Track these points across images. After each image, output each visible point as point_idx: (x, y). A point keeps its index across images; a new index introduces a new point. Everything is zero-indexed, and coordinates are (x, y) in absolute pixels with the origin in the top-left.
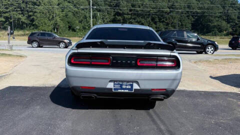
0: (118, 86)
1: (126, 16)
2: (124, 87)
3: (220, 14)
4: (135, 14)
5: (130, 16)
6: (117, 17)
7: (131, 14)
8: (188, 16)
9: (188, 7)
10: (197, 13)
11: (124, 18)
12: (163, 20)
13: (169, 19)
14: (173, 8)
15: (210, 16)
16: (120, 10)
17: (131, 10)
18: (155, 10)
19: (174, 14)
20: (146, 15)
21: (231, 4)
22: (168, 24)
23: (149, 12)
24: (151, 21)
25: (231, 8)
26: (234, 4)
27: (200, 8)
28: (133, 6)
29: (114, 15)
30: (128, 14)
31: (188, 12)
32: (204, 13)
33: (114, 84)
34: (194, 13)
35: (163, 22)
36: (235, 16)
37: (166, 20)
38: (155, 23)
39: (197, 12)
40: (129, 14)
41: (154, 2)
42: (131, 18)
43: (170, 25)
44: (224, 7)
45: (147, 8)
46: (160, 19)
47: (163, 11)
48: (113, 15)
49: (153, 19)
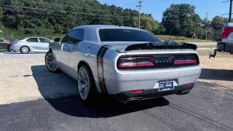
0: (162, 86)
1: (19, 16)
2: (167, 86)
3: (110, 19)
4: (29, 14)
5: (24, 16)
6: (9, 16)
7: (25, 14)
8: (84, 19)
9: (83, 11)
10: (92, 17)
11: (17, 17)
12: (60, 21)
13: (67, 21)
14: (69, 11)
15: (102, 20)
16: (12, 8)
17: (24, 9)
18: (52, 11)
19: (70, 16)
20: (42, 15)
21: (117, 10)
22: (66, 26)
23: (45, 12)
24: (48, 22)
25: (118, 14)
26: (119, 10)
27: (94, 12)
28: (27, 5)
29: (5, 14)
30: (21, 13)
31: (83, 15)
32: (97, 17)
33: (159, 84)
34: (89, 17)
35: (61, 23)
36: (121, 20)
37: (64, 22)
38: (53, 24)
39: (91, 15)
40: (23, 14)
41: (49, 3)
42: (26, 18)
43: (68, 27)
44: (112, 13)
45: (43, 8)
46: (57, 21)
47: (59, 13)
48: (2, 13)
49: (50, 20)
